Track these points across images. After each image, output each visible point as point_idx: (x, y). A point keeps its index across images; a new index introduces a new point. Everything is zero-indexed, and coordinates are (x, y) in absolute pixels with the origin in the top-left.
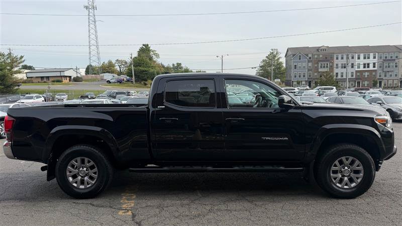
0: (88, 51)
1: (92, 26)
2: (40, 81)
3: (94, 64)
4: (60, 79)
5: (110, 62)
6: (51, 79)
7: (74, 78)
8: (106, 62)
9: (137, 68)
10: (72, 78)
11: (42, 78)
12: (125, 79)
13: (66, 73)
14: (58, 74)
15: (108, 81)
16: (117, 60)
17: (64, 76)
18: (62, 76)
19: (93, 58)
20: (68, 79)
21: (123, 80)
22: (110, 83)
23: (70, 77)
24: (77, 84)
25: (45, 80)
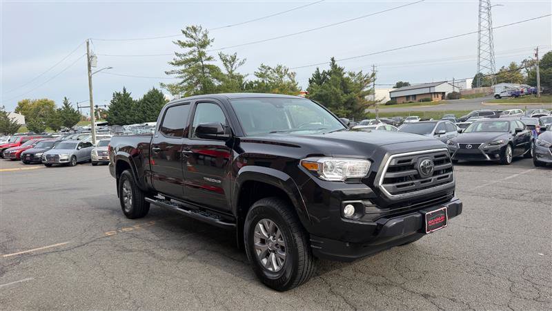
0: (477, 54)
1: (484, 16)
2: (405, 101)
3: (485, 72)
4: (429, 97)
5: (513, 65)
6: (418, 98)
7: (449, 94)
8: (507, 66)
9: (547, 70)
10: (446, 94)
11: (408, 97)
12: (525, 90)
13: (438, 89)
14: (427, 91)
15: (497, 95)
16: (525, 61)
17: (435, 93)
18: (431, 93)
19: (483, 63)
20: (440, 96)
21: (522, 92)
22: (500, 98)
23: (444, 93)
24: (450, 103)
25: (411, 100)
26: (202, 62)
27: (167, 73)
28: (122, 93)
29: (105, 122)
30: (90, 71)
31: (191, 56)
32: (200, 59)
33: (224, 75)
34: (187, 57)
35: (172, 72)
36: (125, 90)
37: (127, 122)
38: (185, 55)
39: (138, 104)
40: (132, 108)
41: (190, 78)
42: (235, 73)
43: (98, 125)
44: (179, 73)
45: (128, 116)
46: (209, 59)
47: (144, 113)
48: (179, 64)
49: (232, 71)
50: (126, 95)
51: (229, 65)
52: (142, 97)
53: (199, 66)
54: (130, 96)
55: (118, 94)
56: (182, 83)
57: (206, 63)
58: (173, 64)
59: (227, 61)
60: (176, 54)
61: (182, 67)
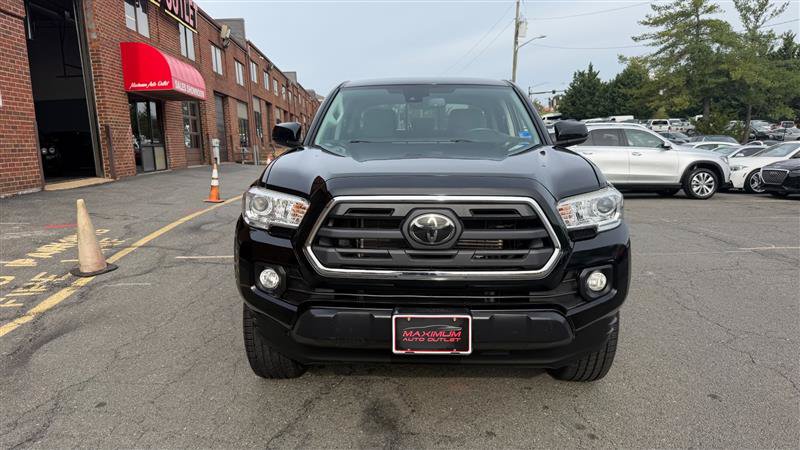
26: (698, 16)
27: (635, 39)
28: (587, 72)
29: (558, 114)
30: (516, 43)
31: (678, 9)
32: (695, 11)
33: (739, 36)
34: (672, 11)
35: (645, 36)
36: (591, 67)
37: (588, 114)
38: (668, 8)
39: (607, 88)
40: (597, 94)
41: (674, 45)
42: (763, 30)
43: (549, 118)
44: (655, 37)
45: (589, 107)
46: (711, 9)
47: (613, 100)
48: (656, 22)
49: (756, 27)
50: (592, 75)
51: (752, 18)
52: (613, 77)
53: (691, 25)
54: (598, 76)
55: (582, 74)
56: (659, 52)
57: (704, 17)
58: (646, 23)
59: (749, 9)
60: (654, 7)
61: (662, 28)
